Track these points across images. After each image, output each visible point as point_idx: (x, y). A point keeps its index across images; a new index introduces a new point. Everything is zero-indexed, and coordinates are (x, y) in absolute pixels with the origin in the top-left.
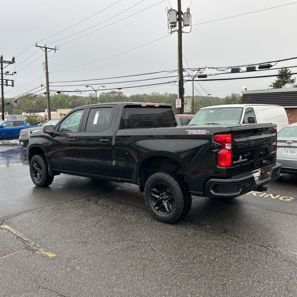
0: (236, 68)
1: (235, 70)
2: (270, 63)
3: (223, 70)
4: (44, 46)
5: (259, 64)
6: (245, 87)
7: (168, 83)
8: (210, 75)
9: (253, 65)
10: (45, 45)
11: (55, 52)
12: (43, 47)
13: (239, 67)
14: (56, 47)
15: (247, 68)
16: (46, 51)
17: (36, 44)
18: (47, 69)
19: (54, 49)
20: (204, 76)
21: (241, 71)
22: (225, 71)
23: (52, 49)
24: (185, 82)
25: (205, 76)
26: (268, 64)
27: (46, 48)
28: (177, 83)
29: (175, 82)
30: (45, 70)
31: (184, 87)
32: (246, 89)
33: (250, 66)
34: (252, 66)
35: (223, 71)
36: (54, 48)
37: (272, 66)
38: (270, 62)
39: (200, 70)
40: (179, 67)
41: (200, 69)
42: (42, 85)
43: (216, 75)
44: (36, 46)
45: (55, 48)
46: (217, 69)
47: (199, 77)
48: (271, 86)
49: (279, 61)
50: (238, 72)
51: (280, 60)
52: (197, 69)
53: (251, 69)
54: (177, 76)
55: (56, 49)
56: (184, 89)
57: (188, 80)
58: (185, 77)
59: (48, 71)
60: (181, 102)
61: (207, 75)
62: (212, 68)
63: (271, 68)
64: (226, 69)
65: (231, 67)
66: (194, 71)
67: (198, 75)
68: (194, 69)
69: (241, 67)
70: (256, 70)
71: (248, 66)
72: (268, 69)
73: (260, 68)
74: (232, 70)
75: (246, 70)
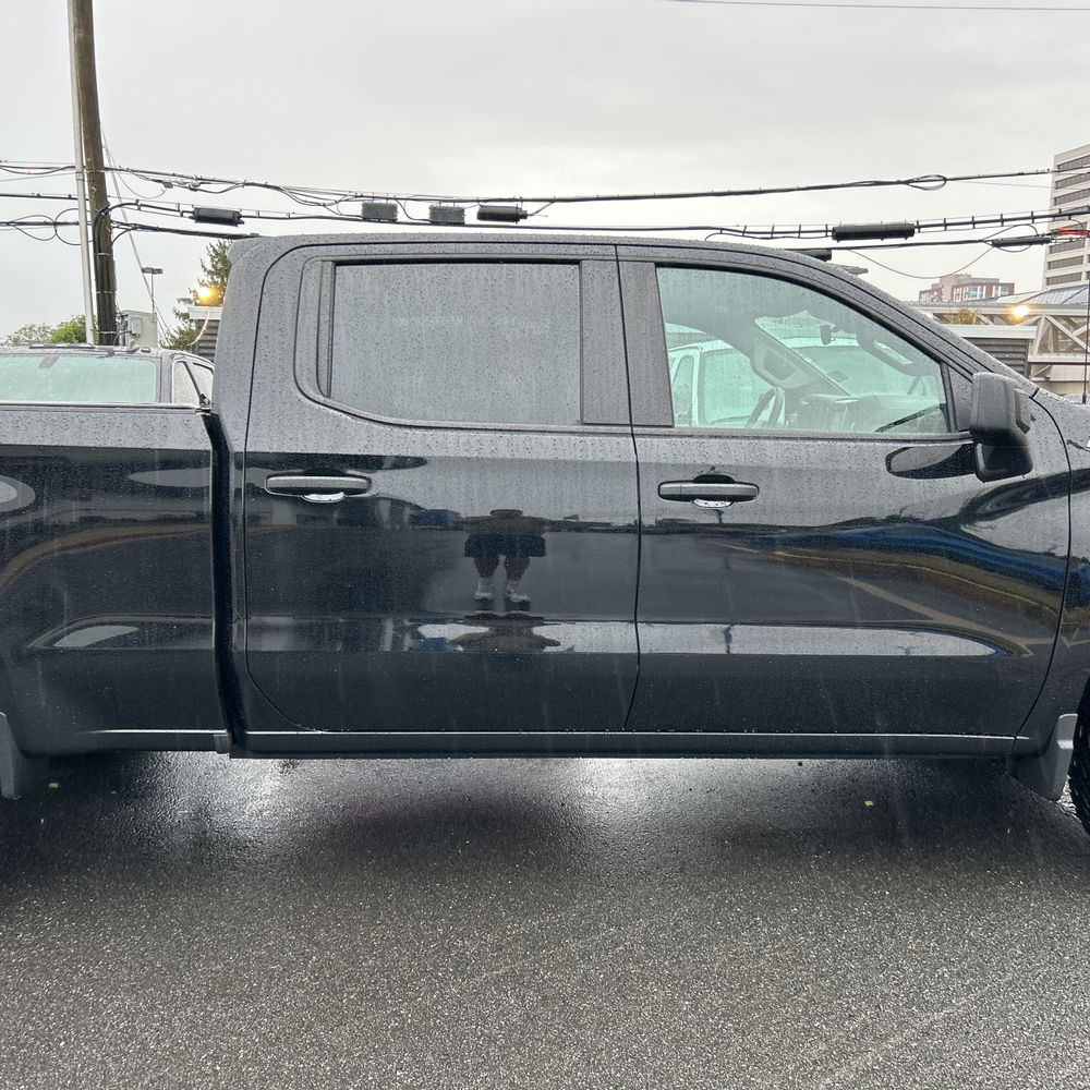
0: (384, 201)
2: (519, 203)
3: (321, 202)
5: (478, 201)
7: (8, 224)
8: (259, 217)
9: (454, 201)
13: (393, 202)
15: (431, 208)
20: (230, 216)
22: (334, 208)
24: (118, 231)
25: (232, 218)
26: (513, 204)
29: (56, 224)
33: (444, 205)
34: (451, 205)
35: (324, 205)
38: (522, 200)
39: (202, 187)
41: (203, 181)
43: (289, 218)
46: (290, 192)
47: (201, 216)
48: (185, 300)
49: (552, 201)
50: (394, 221)
51: (557, 197)
52: (185, 180)
53: (449, 215)
57: (136, 227)
58: (117, 206)
61: (243, 213)
62: (266, 186)
63: (522, 222)
64: (336, 202)
65: (362, 196)
66: (168, 185)
67: (192, 210)
68: (173, 179)
69: (402, 202)
70: (467, 221)
71: (436, 204)
72: (514, 224)
73: (482, 216)
74: (366, 207)
75: (428, 216)
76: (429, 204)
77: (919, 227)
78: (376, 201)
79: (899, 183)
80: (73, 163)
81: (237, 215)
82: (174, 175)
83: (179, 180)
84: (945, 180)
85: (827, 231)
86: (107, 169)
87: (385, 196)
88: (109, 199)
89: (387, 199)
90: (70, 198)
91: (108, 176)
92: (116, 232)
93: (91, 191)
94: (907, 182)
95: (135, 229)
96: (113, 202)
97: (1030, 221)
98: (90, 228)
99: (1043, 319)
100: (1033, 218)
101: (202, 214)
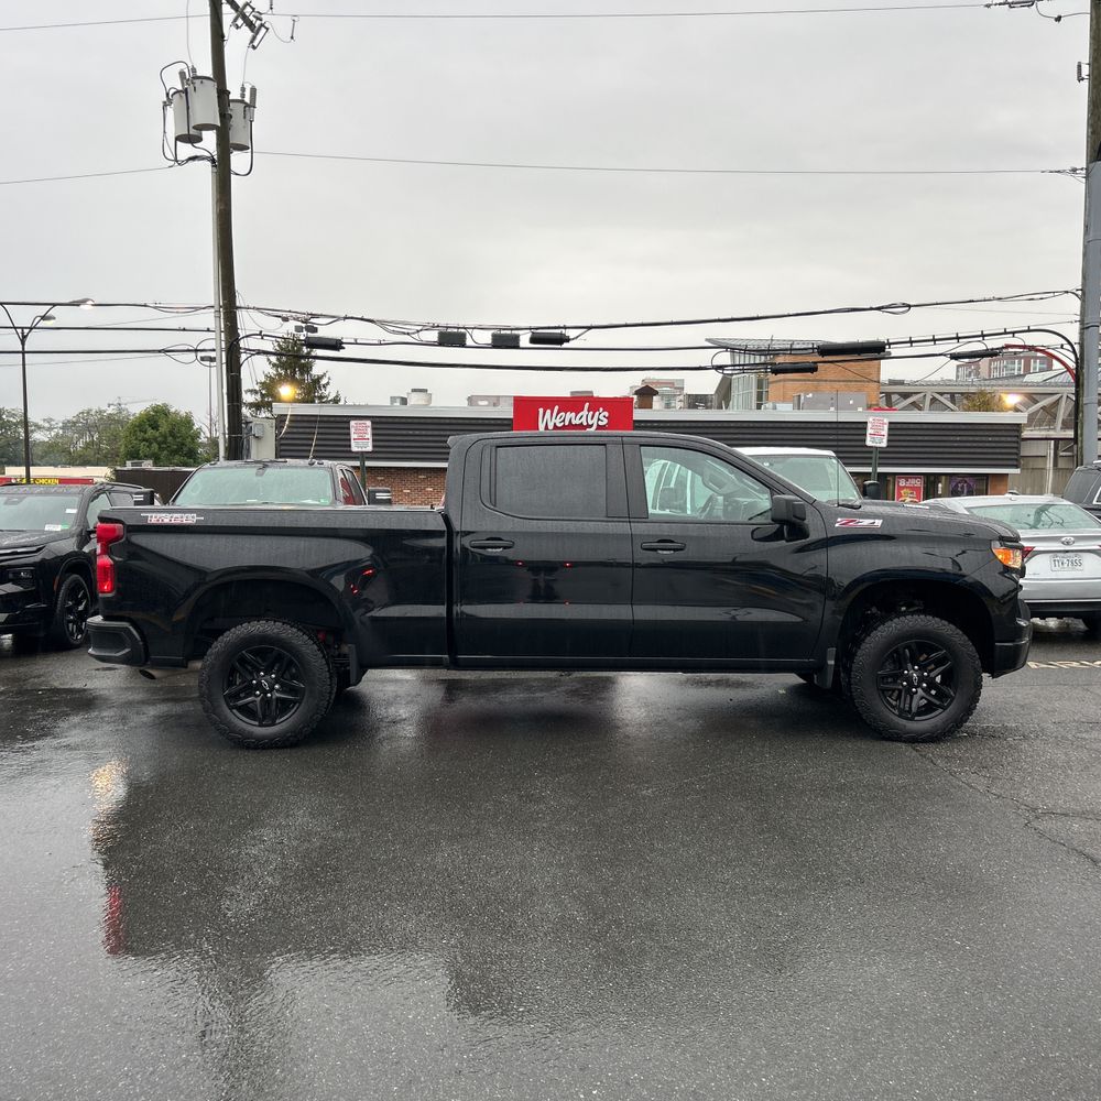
0: (455, 330)
1: (452, 339)
2: (563, 330)
3: (406, 331)
5: (530, 329)
7: (160, 351)
9: (512, 329)
13: (463, 330)
15: (494, 334)
20: (334, 343)
21: (469, 342)
22: (415, 336)
24: (246, 356)
25: (337, 345)
26: (558, 331)
33: (503, 332)
34: (509, 332)
35: (408, 334)
37: (568, 340)
38: (565, 328)
39: (312, 320)
41: (313, 316)
43: (381, 344)
46: (382, 323)
47: (313, 344)
49: (589, 328)
50: (463, 345)
53: (505, 341)
57: (259, 352)
58: (246, 336)
61: (344, 341)
62: (362, 319)
63: (565, 345)
64: (418, 331)
66: (286, 319)
67: (304, 338)
69: (470, 331)
70: (522, 345)
71: (496, 331)
72: (559, 346)
73: (533, 340)
74: (441, 335)
75: (490, 342)
76: (493, 331)
77: (890, 344)
78: (449, 330)
79: (871, 309)
80: (212, 303)
81: (339, 342)
84: (910, 306)
85: (813, 348)
86: (239, 308)
88: (239, 331)
89: (458, 328)
90: (208, 330)
91: (239, 313)
92: (243, 356)
93: (225, 326)
94: (879, 309)
95: (258, 354)
96: (242, 333)
97: (981, 339)
98: (224, 353)
99: (1065, 397)
100: (983, 336)
101: (311, 341)
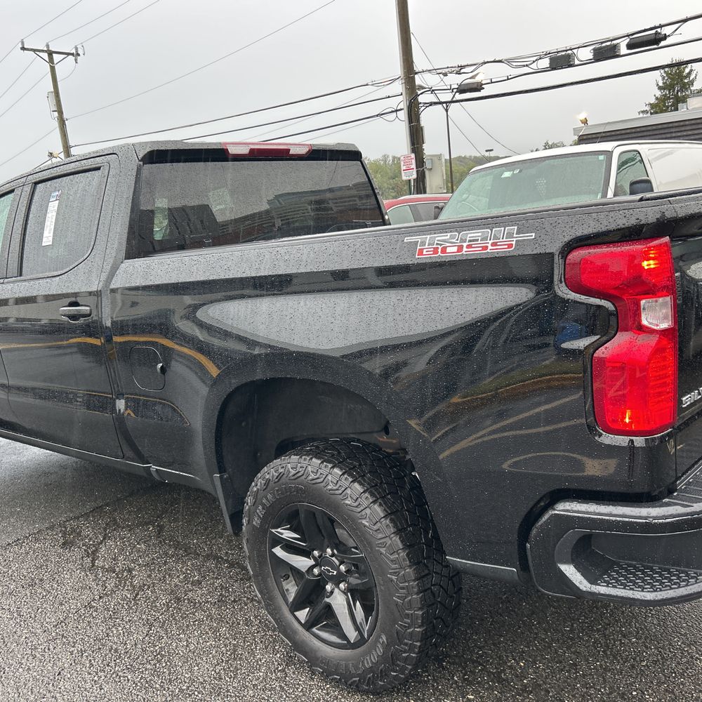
0: (563, 53)
1: (561, 61)
2: (659, 30)
3: (525, 63)
4: (45, 49)
5: (628, 36)
6: (582, 117)
7: (377, 116)
8: (492, 83)
9: (612, 40)
10: (48, 46)
11: (76, 60)
12: (43, 51)
13: (570, 52)
14: (76, 49)
15: (594, 49)
16: (51, 60)
17: (23, 43)
18: (60, 112)
19: (72, 54)
20: (475, 86)
21: (577, 62)
22: (534, 66)
23: (68, 54)
24: (423, 108)
25: (478, 87)
26: (653, 31)
27: (50, 53)
28: (403, 115)
29: (397, 111)
30: (56, 114)
31: (422, 123)
32: (585, 122)
33: (604, 45)
34: (608, 43)
35: (527, 66)
36: (72, 52)
37: (665, 37)
38: (661, 26)
39: (462, 71)
40: (404, 69)
41: (462, 67)
42: (51, 155)
43: (508, 79)
44: (23, 49)
45: (74, 51)
46: (508, 62)
47: (462, 90)
49: (685, 21)
50: (571, 65)
51: (690, 16)
52: (453, 69)
53: (605, 52)
54: (402, 94)
55: (78, 55)
56: (422, 128)
57: (431, 104)
58: (422, 94)
59: (65, 116)
60: (414, 161)
61: (483, 82)
62: (494, 62)
63: (663, 43)
64: (534, 62)
65: (549, 53)
66: (445, 74)
67: (457, 87)
68: (447, 70)
69: (575, 51)
70: (620, 53)
71: (597, 46)
72: (655, 46)
73: (630, 46)
74: (552, 60)
75: (592, 57)
76: (593, 47)
78: (559, 54)
80: (400, 74)
81: (479, 84)
82: (448, 68)
83: (449, 69)
86: (416, 73)
87: (565, 49)
88: (417, 90)
89: (566, 51)
91: (416, 77)
92: (421, 109)
95: (431, 105)
101: (462, 88)
